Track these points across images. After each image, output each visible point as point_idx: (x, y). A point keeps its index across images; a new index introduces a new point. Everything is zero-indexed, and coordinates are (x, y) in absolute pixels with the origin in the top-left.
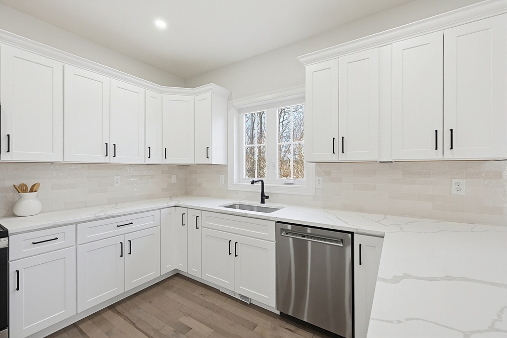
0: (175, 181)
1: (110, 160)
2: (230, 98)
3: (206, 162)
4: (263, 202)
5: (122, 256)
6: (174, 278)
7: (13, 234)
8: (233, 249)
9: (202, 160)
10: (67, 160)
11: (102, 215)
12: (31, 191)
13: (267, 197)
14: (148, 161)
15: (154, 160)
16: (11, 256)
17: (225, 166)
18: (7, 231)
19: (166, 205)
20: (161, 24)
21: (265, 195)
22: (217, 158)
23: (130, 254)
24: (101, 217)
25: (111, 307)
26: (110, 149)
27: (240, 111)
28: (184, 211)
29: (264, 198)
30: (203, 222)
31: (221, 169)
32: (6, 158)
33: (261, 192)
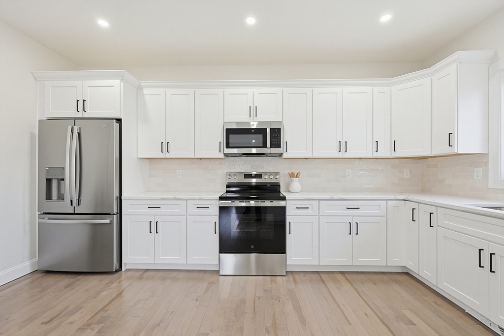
0: (409, 177)
1: (342, 155)
3: (447, 150)
5: (350, 234)
6: (403, 275)
7: (289, 200)
10: (315, 156)
11: (335, 197)
12: (296, 177)
14: (376, 155)
15: (382, 154)
16: (288, 213)
17: (484, 155)
18: (285, 197)
19: (393, 197)
23: (357, 234)
24: (335, 198)
25: (342, 273)
26: (342, 146)
30: (440, 220)
31: (476, 160)
32: (285, 155)
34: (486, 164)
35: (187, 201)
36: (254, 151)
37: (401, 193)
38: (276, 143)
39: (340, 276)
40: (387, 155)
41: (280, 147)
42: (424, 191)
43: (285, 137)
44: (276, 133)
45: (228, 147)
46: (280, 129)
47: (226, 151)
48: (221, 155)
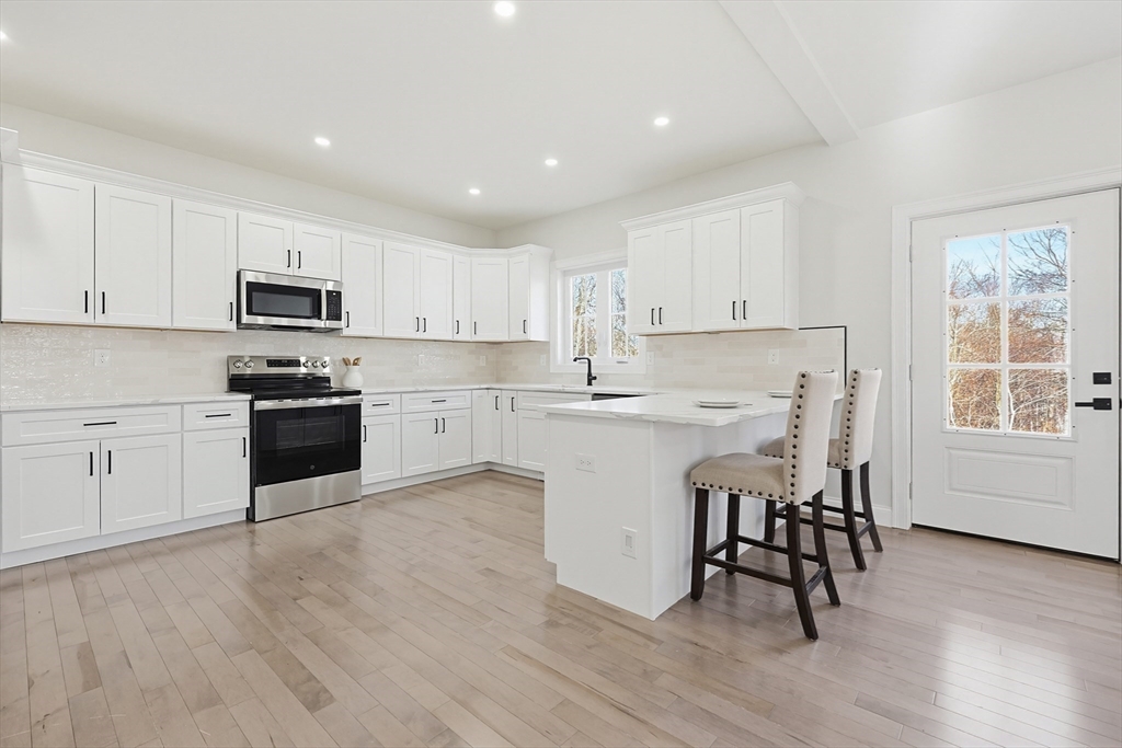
1: (422, 335)
2: (553, 258)
3: (522, 336)
4: (590, 384)
5: (437, 432)
7: (364, 394)
9: (518, 335)
10: (386, 334)
12: (355, 364)
13: (595, 378)
14: (457, 338)
15: (463, 336)
16: (363, 412)
17: (546, 343)
18: (360, 391)
19: (477, 387)
20: (475, 191)
21: (592, 375)
22: (537, 333)
23: (444, 432)
26: (421, 324)
27: (566, 273)
29: (591, 379)
30: (521, 403)
31: (543, 347)
32: (346, 332)
33: (587, 372)
34: (549, 351)
35: (182, 407)
37: (485, 383)
38: (335, 314)
40: (468, 339)
41: (340, 320)
42: (498, 380)
43: (346, 305)
44: (335, 298)
45: (249, 312)
46: (339, 294)
47: (245, 319)
48: (233, 326)
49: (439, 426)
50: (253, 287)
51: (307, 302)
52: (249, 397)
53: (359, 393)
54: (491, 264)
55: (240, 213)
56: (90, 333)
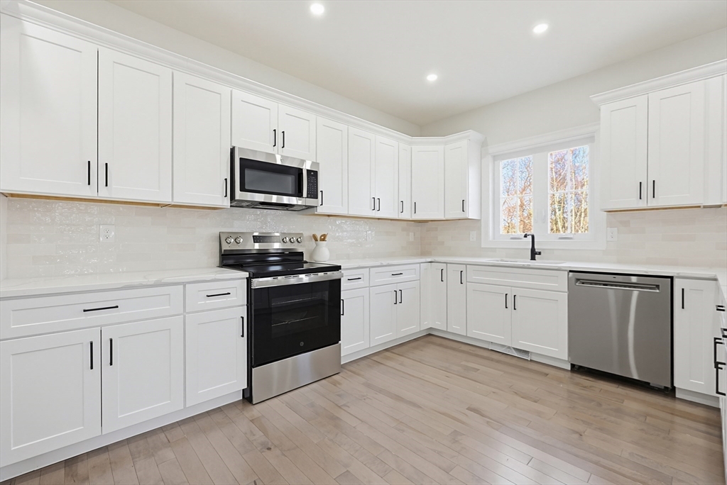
0: (413, 240)
1: (375, 213)
2: (484, 144)
4: (533, 258)
8: (511, 302)
9: (458, 214)
13: (540, 253)
14: (402, 216)
15: (406, 215)
16: (342, 287)
17: (478, 221)
19: (423, 260)
21: (536, 251)
22: (472, 213)
23: (401, 303)
26: (376, 204)
27: (496, 158)
28: (443, 266)
29: (534, 254)
30: (471, 275)
31: (471, 225)
32: (320, 210)
33: (530, 247)
34: (479, 229)
35: (185, 286)
36: (274, 199)
38: (313, 193)
39: (388, 354)
41: (317, 198)
43: (321, 185)
44: (313, 175)
45: (243, 189)
46: (316, 173)
47: (239, 195)
48: (226, 202)
49: (398, 297)
50: (246, 164)
51: (290, 180)
52: (246, 274)
53: (338, 268)
54: (429, 150)
55: (234, 91)
56: (95, 208)
